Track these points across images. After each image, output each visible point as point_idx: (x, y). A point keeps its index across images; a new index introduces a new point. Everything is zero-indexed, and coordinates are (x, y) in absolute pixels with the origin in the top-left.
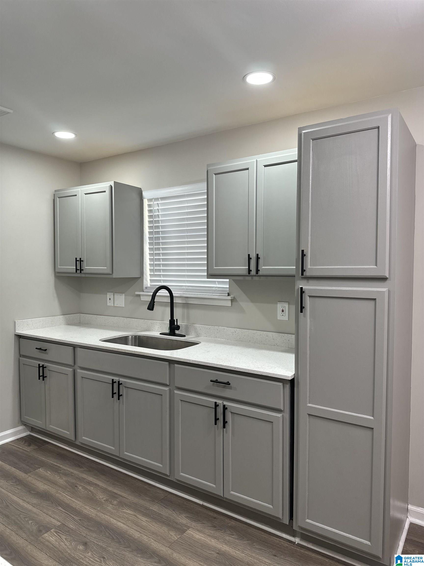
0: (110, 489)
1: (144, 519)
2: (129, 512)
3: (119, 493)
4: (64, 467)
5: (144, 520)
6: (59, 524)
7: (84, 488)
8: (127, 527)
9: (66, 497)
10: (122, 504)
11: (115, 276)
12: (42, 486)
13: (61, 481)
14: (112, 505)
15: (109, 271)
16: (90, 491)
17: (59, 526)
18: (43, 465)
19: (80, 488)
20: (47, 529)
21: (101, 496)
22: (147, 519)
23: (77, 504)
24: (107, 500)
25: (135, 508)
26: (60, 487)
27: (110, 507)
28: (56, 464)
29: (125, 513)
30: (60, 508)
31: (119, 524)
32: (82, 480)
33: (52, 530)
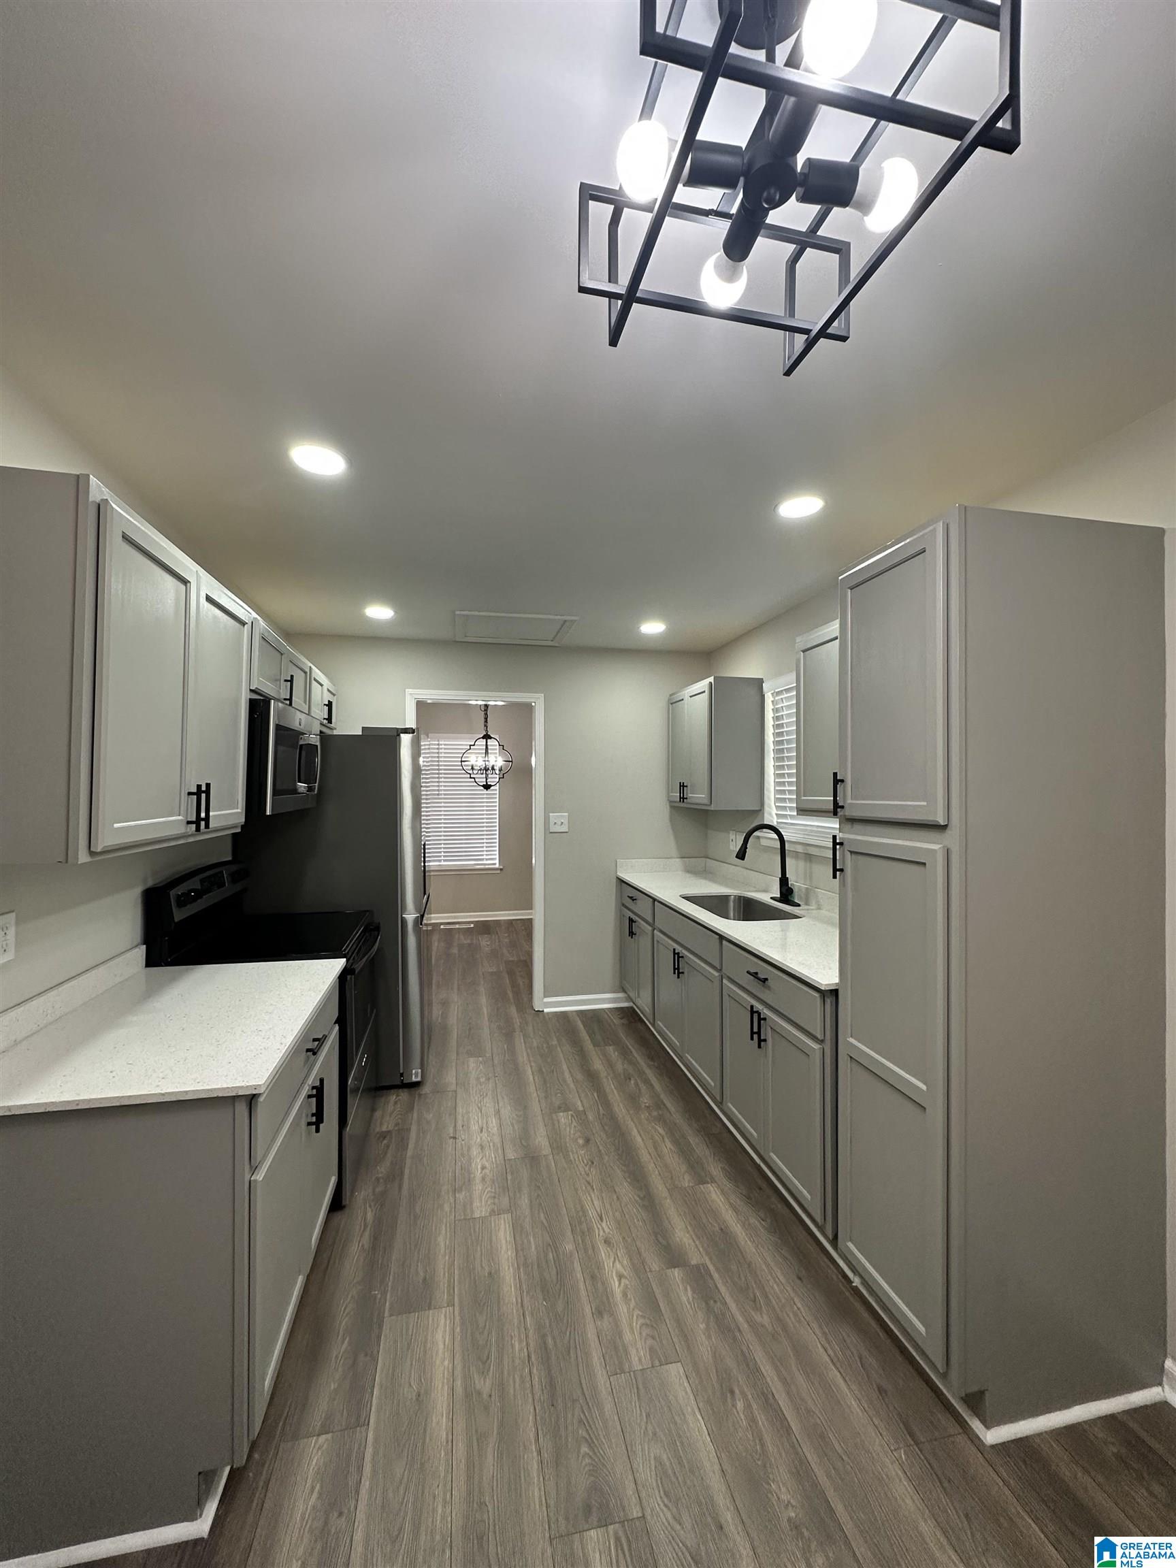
0: (662, 1096)
1: (669, 1144)
2: (661, 1130)
3: (669, 1105)
4: (636, 1055)
5: (667, 1147)
6: (581, 1108)
7: (637, 1084)
8: (642, 1145)
9: (610, 1087)
10: (661, 1119)
11: (712, 808)
12: (598, 1065)
13: (620, 1066)
14: (649, 1114)
15: (706, 801)
16: (640, 1090)
17: (579, 1111)
18: (617, 1043)
19: (632, 1082)
20: (567, 1110)
21: (645, 1100)
22: (672, 1148)
23: (615, 1096)
24: (648, 1107)
25: (672, 1130)
26: (614, 1072)
27: (644, 1115)
28: (630, 1047)
29: (656, 1130)
30: (595, 1095)
31: (639, 1139)
32: (641, 1073)
33: (570, 1113)
